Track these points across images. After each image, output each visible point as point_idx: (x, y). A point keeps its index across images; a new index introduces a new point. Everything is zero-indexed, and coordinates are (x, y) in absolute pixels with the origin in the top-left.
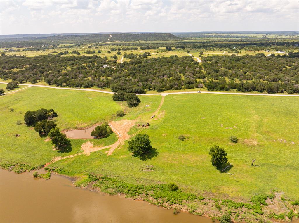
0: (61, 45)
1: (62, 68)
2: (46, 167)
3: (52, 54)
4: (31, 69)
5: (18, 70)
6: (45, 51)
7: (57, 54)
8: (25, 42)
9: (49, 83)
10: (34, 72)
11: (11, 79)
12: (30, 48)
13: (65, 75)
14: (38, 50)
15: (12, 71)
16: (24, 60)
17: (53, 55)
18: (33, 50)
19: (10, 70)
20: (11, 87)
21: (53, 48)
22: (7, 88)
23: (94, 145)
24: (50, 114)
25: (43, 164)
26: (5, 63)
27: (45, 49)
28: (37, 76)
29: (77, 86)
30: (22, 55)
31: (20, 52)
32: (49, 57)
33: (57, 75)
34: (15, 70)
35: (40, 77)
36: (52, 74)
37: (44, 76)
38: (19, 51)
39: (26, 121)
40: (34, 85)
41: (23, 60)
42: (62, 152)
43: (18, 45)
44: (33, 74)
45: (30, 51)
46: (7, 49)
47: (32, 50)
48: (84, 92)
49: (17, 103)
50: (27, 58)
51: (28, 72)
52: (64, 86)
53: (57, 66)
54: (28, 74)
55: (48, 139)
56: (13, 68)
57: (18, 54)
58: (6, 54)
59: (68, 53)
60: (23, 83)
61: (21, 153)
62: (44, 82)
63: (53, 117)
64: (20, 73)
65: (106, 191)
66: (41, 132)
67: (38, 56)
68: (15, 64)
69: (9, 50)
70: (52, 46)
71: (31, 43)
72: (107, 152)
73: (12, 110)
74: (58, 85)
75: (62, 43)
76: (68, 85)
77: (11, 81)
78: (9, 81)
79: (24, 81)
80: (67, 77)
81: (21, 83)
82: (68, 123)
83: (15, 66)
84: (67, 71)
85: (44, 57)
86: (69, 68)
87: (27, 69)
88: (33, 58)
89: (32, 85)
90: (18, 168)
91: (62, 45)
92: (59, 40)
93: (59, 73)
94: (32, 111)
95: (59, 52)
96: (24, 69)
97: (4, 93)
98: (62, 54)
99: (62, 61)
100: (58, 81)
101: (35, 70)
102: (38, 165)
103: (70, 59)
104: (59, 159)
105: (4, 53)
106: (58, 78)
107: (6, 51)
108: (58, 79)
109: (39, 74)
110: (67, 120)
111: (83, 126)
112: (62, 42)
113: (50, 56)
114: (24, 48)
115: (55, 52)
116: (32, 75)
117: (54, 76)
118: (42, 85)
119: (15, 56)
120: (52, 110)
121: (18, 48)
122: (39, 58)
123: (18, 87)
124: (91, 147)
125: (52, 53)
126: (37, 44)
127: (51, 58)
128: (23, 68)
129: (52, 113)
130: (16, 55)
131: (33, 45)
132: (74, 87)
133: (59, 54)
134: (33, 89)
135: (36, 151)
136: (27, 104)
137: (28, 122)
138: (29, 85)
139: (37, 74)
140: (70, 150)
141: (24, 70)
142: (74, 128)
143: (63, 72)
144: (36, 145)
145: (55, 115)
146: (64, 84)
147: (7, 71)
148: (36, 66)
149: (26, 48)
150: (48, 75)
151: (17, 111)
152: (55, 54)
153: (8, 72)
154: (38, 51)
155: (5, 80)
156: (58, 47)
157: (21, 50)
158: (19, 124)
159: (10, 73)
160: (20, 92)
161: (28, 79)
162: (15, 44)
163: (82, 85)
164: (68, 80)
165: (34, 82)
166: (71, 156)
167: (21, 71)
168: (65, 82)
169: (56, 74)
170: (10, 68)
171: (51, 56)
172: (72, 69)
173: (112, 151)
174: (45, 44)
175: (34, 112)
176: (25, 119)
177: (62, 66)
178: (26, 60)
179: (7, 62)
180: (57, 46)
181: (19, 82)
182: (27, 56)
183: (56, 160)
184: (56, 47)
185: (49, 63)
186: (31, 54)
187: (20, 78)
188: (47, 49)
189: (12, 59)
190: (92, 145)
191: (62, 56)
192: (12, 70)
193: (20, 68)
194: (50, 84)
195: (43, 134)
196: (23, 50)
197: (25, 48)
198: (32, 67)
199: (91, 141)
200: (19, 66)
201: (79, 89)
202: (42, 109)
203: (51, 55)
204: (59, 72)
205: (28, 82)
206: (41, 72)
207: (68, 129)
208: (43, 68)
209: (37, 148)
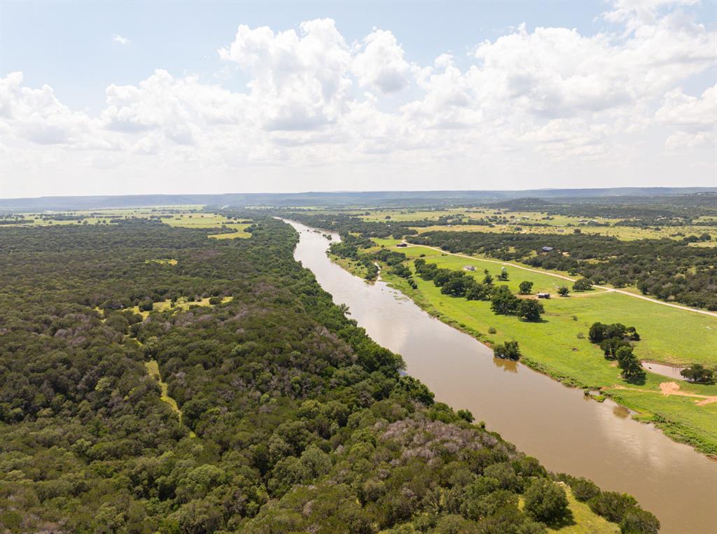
0: (702, 219)
1: (678, 268)
2: (601, 390)
3: (671, 238)
4: (620, 262)
5: (597, 262)
6: (660, 230)
7: (682, 238)
8: (622, 207)
9: (645, 291)
10: (624, 269)
11: (582, 275)
12: (631, 220)
13: (680, 281)
14: (645, 226)
15: (586, 262)
16: (612, 244)
17: (671, 241)
18: (636, 226)
19: (584, 260)
20: (579, 287)
21: (681, 224)
22: (574, 288)
23: (681, 389)
24: (629, 334)
25: (599, 386)
26: (579, 247)
27: (661, 224)
28: (627, 276)
29: (695, 305)
30: (610, 235)
31: (608, 229)
32: (661, 244)
33: (665, 279)
34: (592, 261)
35: (631, 278)
36: (655, 278)
37: (638, 279)
38: (607, 225)
39: (590, 335)
40: (618, 291)
41: (609, 245)
42: (629, 382)
43: (608, 212)
44: (621, 271)
45: (628, 228)
46: (585, 219)
47: (634, 225)
48: (703, 316)
49: (583, 312)
50: (619, 242)
51: (613, 268)
52: (671, 301)
53: (670, 264)
54: (612, 271)
55: (615, 364)
56: (590, 257)
57: (603, 232)
58: (584, 231)
59: (709, 238)
60: (601, 284)
61: (576, 369)
62: (636, 288)
63: (632, 339)
64: (599, 268)
65: (671, 435)
66: (607, 353)
67: (641, 239)
68: (594, 251)
69: (589, 223)
70: (681, 220)
71: (637, 210)
72: (696, 401)
73: (575, 319)
74: (659, 298)
75: (708, 213)
76: (678, 300)
77: (581, 277)
78: (579, 277)
79: (602, 282)
80: (682, 286)
81: (597, 284)
82: (653, 352)
83: (594, 254)
84: (687, 276)
85: (651, 244)
86: (693, 270)
87: (612, 263)
88: (628, 243)
89: (614, 290)
90: (568, 381)
91: (706, 218)
92: (704, 205)
93: (668, 277)
94: (603, 323)
95: (688, 236)
96: (607, 261)
97: (568, 295)
98: (693, 239)
99: (685, 255)
100: (660, 290)
101: (627, 265)
102: (592, 385)
103: (703, 253)
104: (622, 388)
105: (579, 228)
106: (664, 284)
107: (583, 225)
108: (664, 287)
109: (631, 273)
110: (653, 348)
111: (675, 362)
112: (707, 211)
113: (665, 241)
114: (618, 220)
115: (680, 234)
116: (618, 273)
117: (658, 280)
118: (631, 293)
119: (597, 235)
120: (633, 330)
121: (607, 220)
122: (640, 244)
123: (590, 289)
124: (674, 389)
125: (673, 236)
126: (647, 212)
127: (663, 247)
128: (606, 259)
129: (633, 334)
130: (599, 234)
131: (638, 215)
132: (689, 306)
133: (686, 240)
134: (613, 295)
135: (595, 372)
136: (598, 315)
137: (594, 336)
138: (609, 289)
139: (626, 273)
140: (642, 383)
141: (606, 263)
142: (658, 361)
143: (679, 275)
144: (596, 366)
145: (637, 338)
146: (672, 297)
147: (579, 261)
148: (631, 259)
149: (623, 220)
150: (646, 277)
151: (581, 321)
152: (678, 238)
153: (580, 263)
154: (646, 228)
155: (573, 275)
156: (695, 221)
157: (611, 225)
158: (580, 337)
159: (583, 266)
160: (592, 297)
161: (610, 278)
162: (604, 210)
163: (705, 304)
164: (681, 290)
165: (619, 285)
166: (640, 390)
167: (602, 264)
168: (674, 293)
169: (662, 277)
170: (585, 257)
171: (666, 243)
172: (698, 272)
173: (706, 402)
174: (664, 213)
175: (606, 327)
176: (590, 332)
177: (679, 265)
178: (615, 246)
179: (581, 247)
180: (691, 220)
181: (594, 282)
182: (620, 239)
183: (617, 388)
184: (689, 223)
185: (656, 256)
186: (628, 235)
187: (598, 275)
188: (667, 225)
189: (590, 242)
190: (678, 387)
191: (691, 244)
192: (587, 260)
193: (602, 260)
194: (645, 294)
195: (608, 357)
196: (616, 225)
197: (621, 220)
198: (623, 261)
199: (678, 382)
200: (600, 254)
201: (696, 311)
202: (618, 325)
203: (668, 239)
204: (670, 274)
205: (608, 285)
206: (637, 271)
207: (648, 360)
208: (642, 264)
209: (596, 369)
